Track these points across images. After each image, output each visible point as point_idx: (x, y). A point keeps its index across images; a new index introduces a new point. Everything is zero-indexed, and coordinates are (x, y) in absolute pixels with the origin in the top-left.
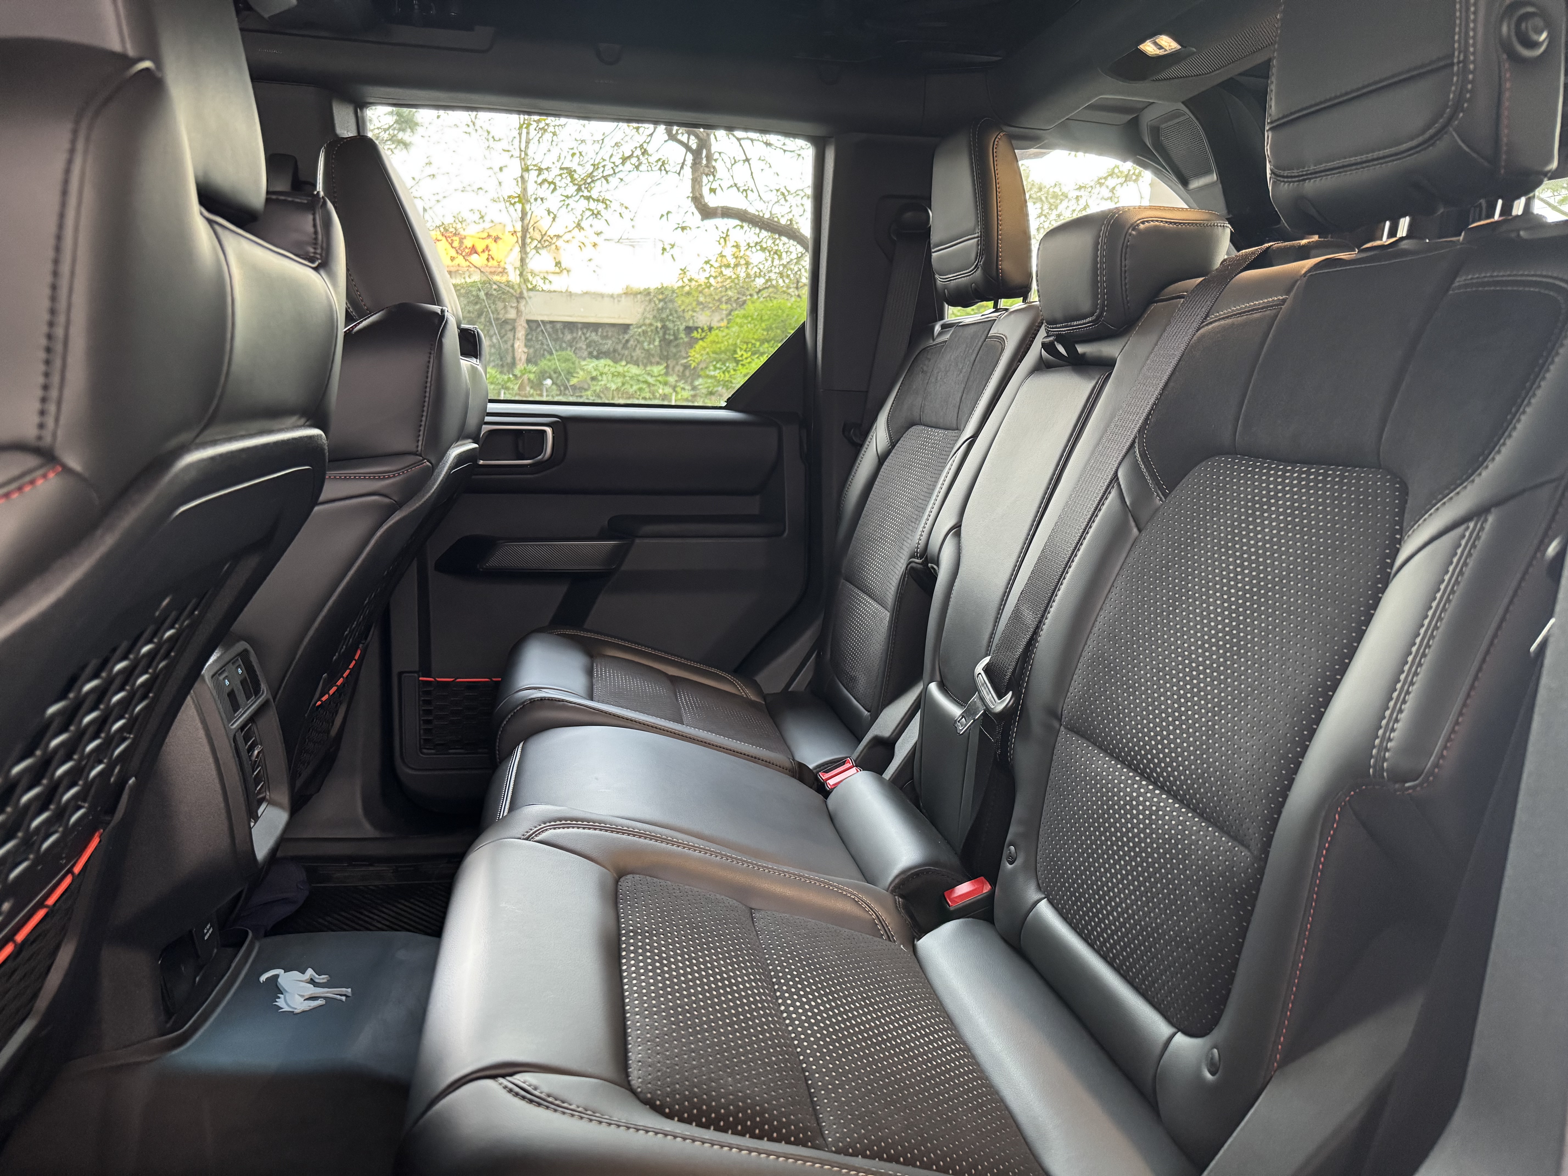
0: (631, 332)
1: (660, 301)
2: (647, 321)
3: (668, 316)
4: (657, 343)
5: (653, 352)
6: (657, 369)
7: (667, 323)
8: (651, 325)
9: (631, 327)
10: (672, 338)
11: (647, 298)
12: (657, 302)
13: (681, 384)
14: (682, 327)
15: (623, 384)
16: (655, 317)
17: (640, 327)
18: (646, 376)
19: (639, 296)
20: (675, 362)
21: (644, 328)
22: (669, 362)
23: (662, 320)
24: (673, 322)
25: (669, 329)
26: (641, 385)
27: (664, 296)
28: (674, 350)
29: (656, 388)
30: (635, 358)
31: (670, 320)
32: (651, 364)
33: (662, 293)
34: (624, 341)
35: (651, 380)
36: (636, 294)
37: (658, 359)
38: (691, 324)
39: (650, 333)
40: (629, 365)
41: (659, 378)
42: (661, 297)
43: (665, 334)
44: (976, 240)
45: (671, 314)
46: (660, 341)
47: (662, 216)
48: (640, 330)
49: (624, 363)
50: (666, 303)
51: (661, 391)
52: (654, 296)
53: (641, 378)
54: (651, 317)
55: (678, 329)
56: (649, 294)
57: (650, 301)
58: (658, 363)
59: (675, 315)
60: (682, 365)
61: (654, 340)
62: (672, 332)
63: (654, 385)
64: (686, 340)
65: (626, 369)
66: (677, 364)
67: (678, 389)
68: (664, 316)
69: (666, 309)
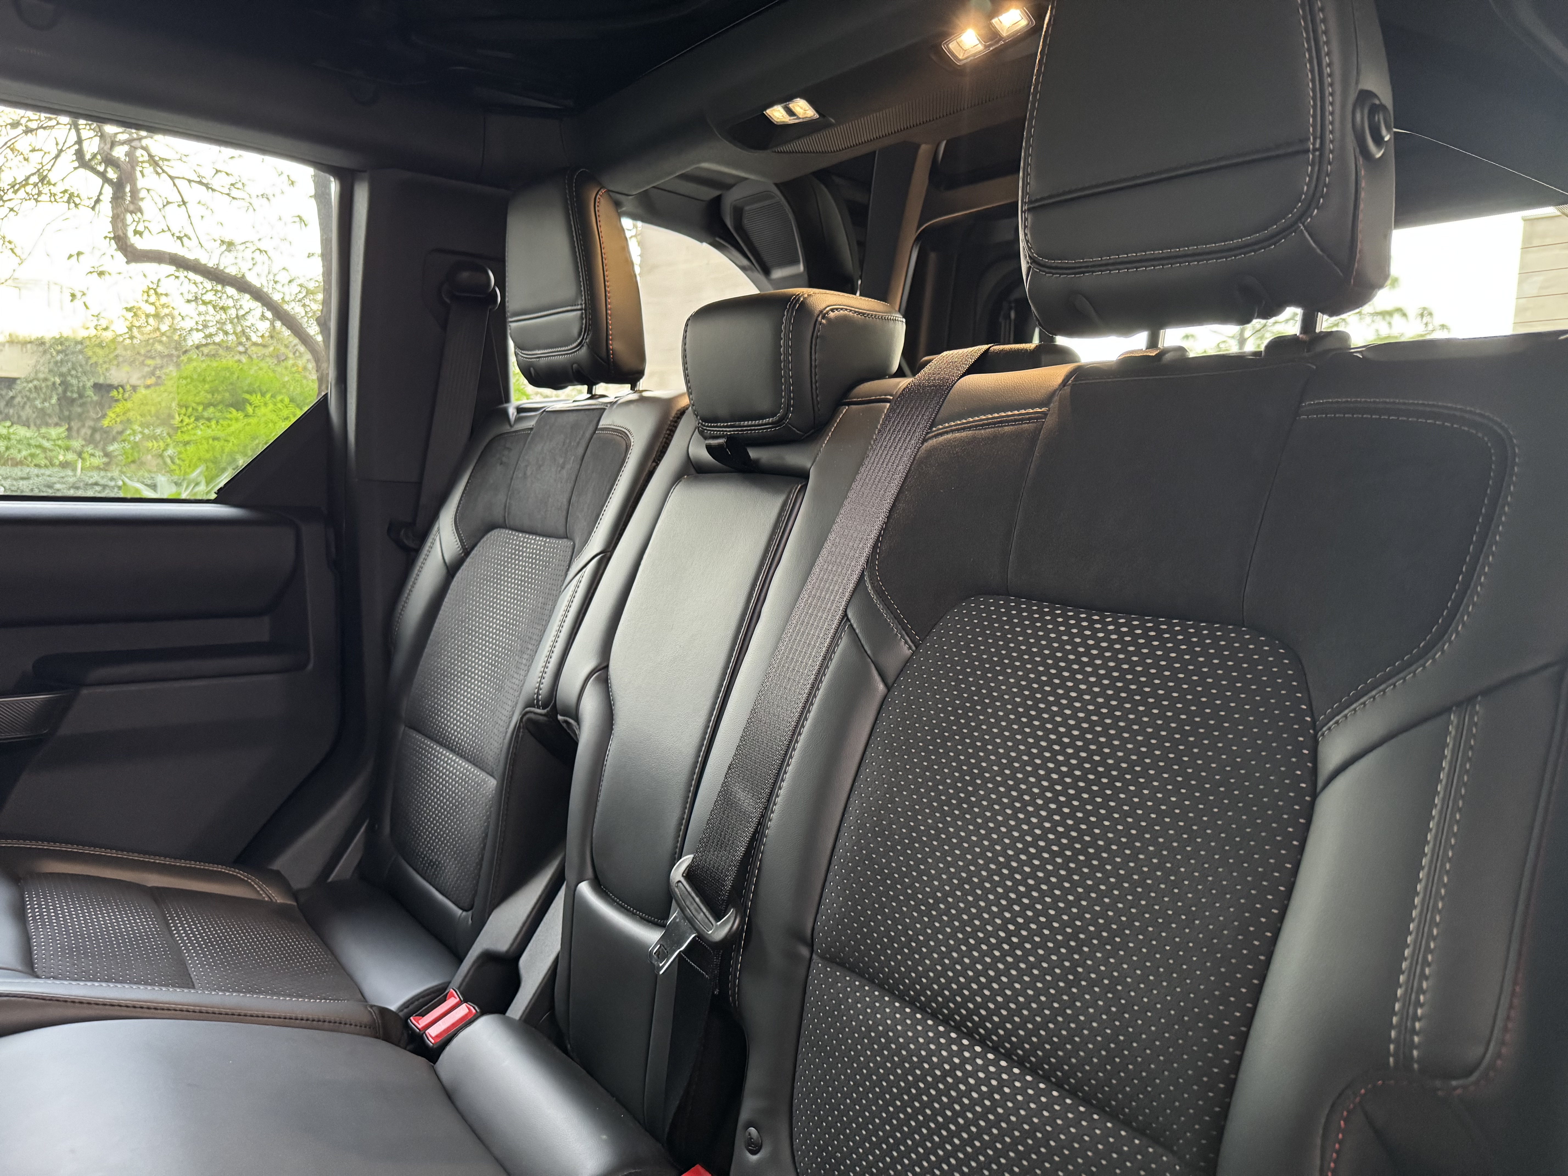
0: (18, 386)
1: (58, 352)
2: (41, 376)
3: (69, 371)
4: (54, 401)
5: (49, 412)
6: (54, 432)
7: (69, 378)
8: (46, 380)
9: (18, 382)
10: (75, 396)
11: (41, 349)
12: (54, 353)
13: (90, 449)
14: (89, 384)
15: (7, 448)
16: (50, 371)
17: (31, 381)
18: (40, 440)
19: (29, 346)
20: (79, 424)
21: (35, 382)
22: (72, 424)
23: (61, 375)
24: (77, 377)
25: (72, 386)
26: (33, 450)
27: (64, 348)
28: (79, 410)
29: (54, 453)
30: (24, 418)
31: (72, 376)
32: (47, 425)
33: (61, 344)
34: (7, 398)
35: (46, 444)
36: (25, 343)
37: (56, 420)
38: (101, 381)
39: (44, 390)
40: (15, 427)
41: (60, 442)
42: (60, 348)
43: (65, 391)
44: (579, 312)
45: (74, 368)
46: (59, 399)
47: (70, 256)
48: (31, 385)
49: (8, 423)
50: (66, 355)
51: (61, 458)
52: (51, 346)
53: (32, 442)
54: (47, 370)
55: (84, 387)
56: (43, 343)
57: (45, 352)
58: (56, 425)
59: (80, 370)
60: (90, 427)
61: (51, 397)
62: (75, 389)
63: (51, 451)
64: (95, 398)
65: (11, 430)
66: (83, 426)
67: (85, 455)
68: (64, 370)
69: (67, 362)
